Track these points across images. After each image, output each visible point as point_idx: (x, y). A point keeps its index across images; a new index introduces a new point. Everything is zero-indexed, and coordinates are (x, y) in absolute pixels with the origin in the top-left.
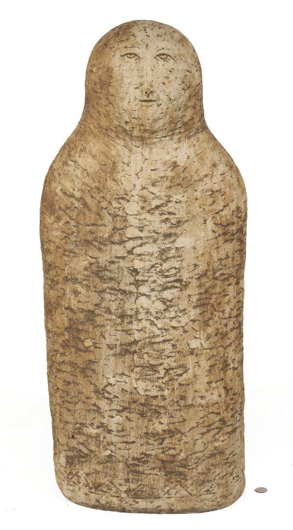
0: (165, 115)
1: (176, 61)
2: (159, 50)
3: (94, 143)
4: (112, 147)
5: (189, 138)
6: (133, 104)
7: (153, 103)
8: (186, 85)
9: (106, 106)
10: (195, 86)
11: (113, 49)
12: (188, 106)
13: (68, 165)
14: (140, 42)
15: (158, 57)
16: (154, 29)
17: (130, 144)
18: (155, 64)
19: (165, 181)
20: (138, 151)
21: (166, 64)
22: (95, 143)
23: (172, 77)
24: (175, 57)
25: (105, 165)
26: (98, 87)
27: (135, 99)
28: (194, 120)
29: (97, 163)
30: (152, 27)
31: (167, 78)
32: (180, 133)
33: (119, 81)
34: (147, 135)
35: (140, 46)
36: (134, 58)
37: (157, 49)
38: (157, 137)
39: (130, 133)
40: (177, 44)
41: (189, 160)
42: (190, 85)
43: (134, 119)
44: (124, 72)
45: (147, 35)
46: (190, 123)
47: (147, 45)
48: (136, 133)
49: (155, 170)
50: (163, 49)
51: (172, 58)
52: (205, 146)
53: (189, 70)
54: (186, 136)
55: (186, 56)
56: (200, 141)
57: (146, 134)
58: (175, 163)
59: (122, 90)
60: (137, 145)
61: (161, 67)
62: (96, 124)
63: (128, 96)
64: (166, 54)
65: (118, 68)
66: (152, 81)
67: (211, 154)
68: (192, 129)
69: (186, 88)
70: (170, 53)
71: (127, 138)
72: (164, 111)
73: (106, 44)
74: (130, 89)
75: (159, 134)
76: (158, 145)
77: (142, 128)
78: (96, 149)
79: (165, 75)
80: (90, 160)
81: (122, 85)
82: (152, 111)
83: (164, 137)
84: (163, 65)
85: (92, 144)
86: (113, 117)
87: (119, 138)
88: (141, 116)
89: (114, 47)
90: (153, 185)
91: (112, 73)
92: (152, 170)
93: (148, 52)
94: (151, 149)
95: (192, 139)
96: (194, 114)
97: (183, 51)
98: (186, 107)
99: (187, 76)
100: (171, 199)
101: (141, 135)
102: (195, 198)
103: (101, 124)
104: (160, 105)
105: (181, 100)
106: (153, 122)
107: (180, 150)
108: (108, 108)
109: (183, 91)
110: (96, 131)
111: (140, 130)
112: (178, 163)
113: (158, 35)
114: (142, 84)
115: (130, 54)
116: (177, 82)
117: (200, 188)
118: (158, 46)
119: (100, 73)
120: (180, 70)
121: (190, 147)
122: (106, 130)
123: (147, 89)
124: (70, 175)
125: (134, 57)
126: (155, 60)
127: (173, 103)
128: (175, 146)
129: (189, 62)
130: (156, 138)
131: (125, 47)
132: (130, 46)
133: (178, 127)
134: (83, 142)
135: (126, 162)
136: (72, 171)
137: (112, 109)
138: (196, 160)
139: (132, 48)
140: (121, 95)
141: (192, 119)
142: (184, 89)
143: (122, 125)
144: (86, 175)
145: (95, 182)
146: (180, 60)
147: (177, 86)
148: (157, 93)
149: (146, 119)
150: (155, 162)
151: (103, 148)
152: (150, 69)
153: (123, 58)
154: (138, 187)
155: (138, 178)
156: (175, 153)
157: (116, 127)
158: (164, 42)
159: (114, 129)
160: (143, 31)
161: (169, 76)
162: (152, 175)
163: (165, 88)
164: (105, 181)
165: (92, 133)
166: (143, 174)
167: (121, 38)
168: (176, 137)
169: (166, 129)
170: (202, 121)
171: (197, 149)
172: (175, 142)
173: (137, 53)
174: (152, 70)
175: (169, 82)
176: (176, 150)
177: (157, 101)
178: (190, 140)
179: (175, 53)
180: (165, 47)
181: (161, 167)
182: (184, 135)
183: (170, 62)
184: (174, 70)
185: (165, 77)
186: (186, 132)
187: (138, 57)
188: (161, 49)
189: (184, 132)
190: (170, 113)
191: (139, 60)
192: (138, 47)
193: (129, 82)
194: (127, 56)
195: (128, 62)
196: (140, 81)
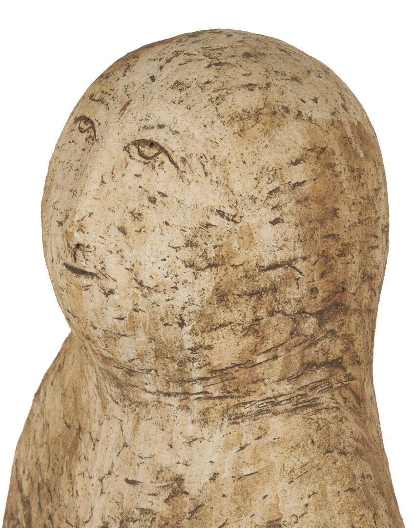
1: (181, 175)
2: (146, 128)
5: (236, 420)
7: (90, 281)
10: (252, 267)
14: (121, 92)
15: (133, 149)
17: (103, 385)
20: (115, 412)
21: (147, 172)
23: (153, 217)
24: (184, 160)
25: (69, 426)
28: (259, 369)
31: (137, 216)
32: (206, 395)
34: (116, 372)
35: (111, 103)
36: (85, 135)
37: (143, 123)
38: (146, 388)
40: (218, 124)
41: (212, 485)
44: (59, 167)
45: (152, 77)
46: (242, 375)
47: (128, 104)
49: (135, 482)
50: (161, 127)
51: (173, 161)
52: (272, 457)
54: (225, 412)
55: (232, 166)
57: (115, 369)
58: (179, 480)
60: (114, 394)
63: (49, 240)
64: (158, 145)
66: (90, 215)
67: (279, 489)
68: (248, 393)
69: (200, 262)
70: (173, 145)
72: (126, 313)
75: (146, 380)
76: (153, 412)
79: (132, 206)
83: (163, 394)
84: (137, 176)
88: (76, 310)
93: (116, 125)
94: (138, 420)
95: (244, 425)
96: (254, 352)
97: (225, 150)
99: (210, 229)
104: (111, 292)
105: (182, 295)
106: (105, 337)
107: (201, 446)
109: (190, 270)
112: (187, 486)
113: (177, 84)
114: (67, 216)
115: (86, 120)
116: (168, 237)
118: (148, 115)
120: (188, 203)
121: (228, 446)
125: (88, 129)
126: (123, 155)
128: (191, 430)
131: (91, 97)
132: (97, 96)
133: (194, 375)
135: (94, 435)
138: (228, 491)
139: (96, 104)
145: (49, 466)
146: (200, 172)
148: (97, 252)
149: (89, 323)
150: (138, 460)
152: (96, 176)
153: (74, 126)
155: (101, 493)
156: (183, 452)
161: (144, 211)
162: (125, 496)
163: (122, 245)
171: (246, 460)
172: (194, 418)
173: (97, 121)
174: (103, 182)
175: (140, 231)
176: (190, 443)
177: (99, 278)
178: (235, 426)
179: (189, 147)
180: (167, 123)
181: (148, 481)
182: (219, 407)
183: (161, 173)
184: (164, 199)
185: (132, 213)
186: (228, 400)
187: (93, 135)
188: (153, 128)
189: (219, 398)
190: (144, 325)
191: (92, 142)
192: (107, 104)
193: (55, 201)
194: (80, 125)
195: (73, 141)
196: (68, 205)
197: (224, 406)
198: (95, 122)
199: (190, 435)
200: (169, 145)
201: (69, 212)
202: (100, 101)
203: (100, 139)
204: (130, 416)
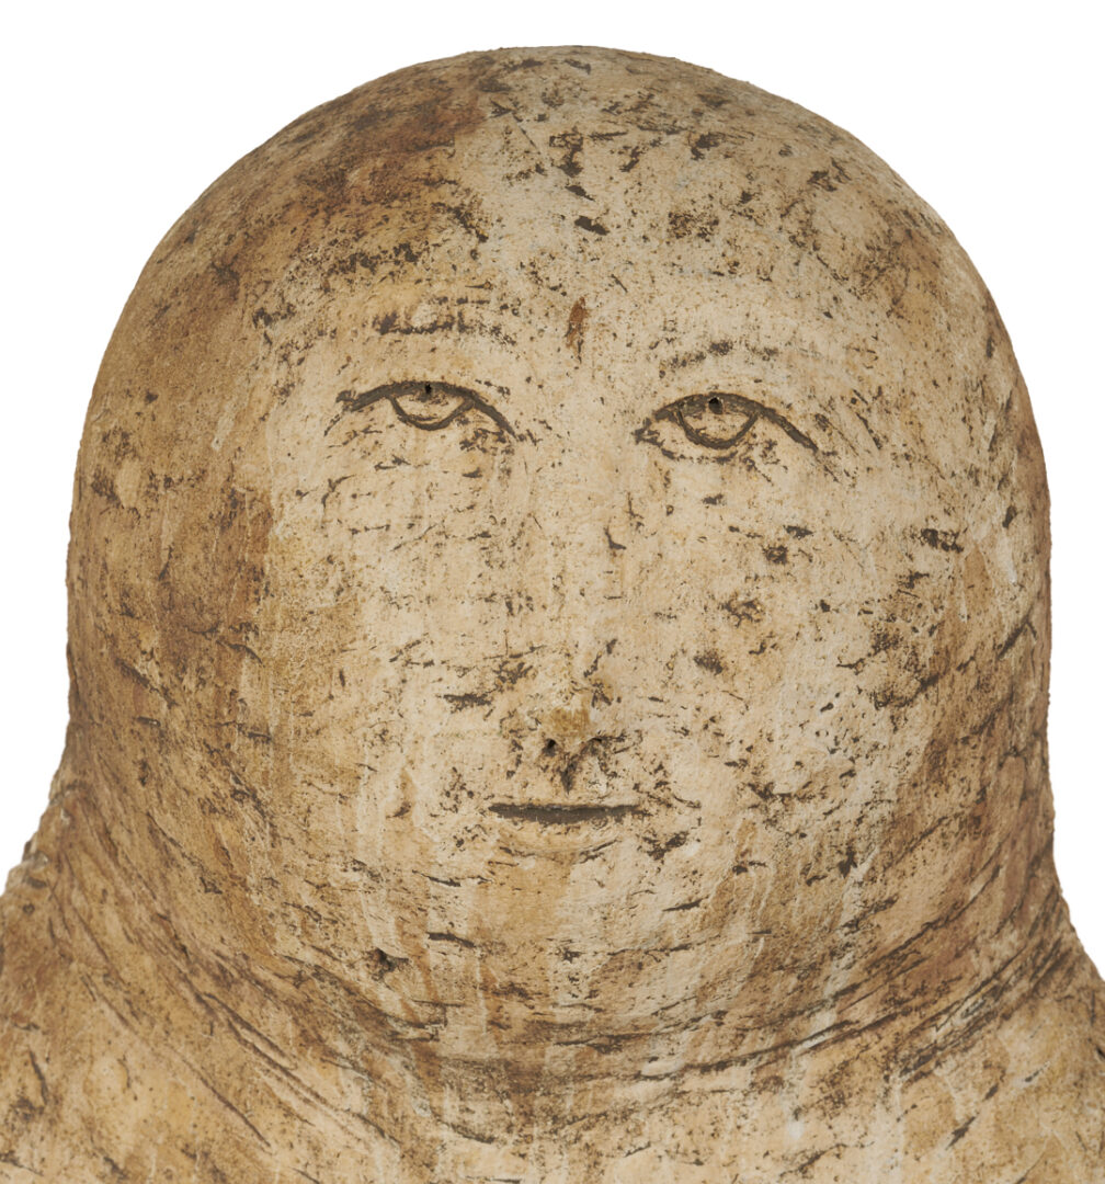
0: (720, 921)
1: (826, 464)
2: (679, 363)
3: (122, 1061)
4: (269, 1119)
5: (920, 1065)
6: (435, 830)
7: (612, 830)
8: (913, 665)
9: (209, 808)
10: (987, 654)
11: (281, 331)
12: (921, 825)
14: (521, 287)
15: (668, 431)
16: (650, 159)
17: (413, 1106)
18: (639, 486)
21: (739, 487)
22: (131, 1060)
23: (788, 604)
24: (822, 422)
26: (151, 640)
27: (456, 790)
28: (971, 917)
30: (634, 137)
31: (743, 611)
32: (843, 1030)
33: (315, 621)
34: (555, 1057)
35: (511, 324)
36: (455, 433)
37: (666, 353)
38: (648, 1069)
39: (413, 1033)
40: (848, 300)
42: (943, 654)
43: (444, 945)
44: (364, 546)
45: (583, 222)
46: (936, 947)
47: (579, 312)
48: (460, 1038)
50: (722, 348)
51: (795, 434)
52: (1046, 1129)
53: (944, 525)
54: (891, 1055)
55: (920, 403)
56: (1017, 1084)
57: (552, 1050)
59: (347, 701)
60: (477, 1120)
61: (691, 515)
62: (139, 912)
63: (395, 759)
64: (738, 400)
65: (309, 509)
66: (610, 646)
68: (944, 991)
69: (906, 684)
70: (780, 388)
71: (395, 1061)
72: (708, 887)
73: (227, 273)
74: (410, 700)
75: (660, 1047)
76: (654, 1126)
77: (516, 1011)
78: (139, 1110)
79: (725, 587)
81: (346, 663)
82: (597, 896)
83: (705, 1069)
84: (710, 501)
85: (106, 1072)
86: (271, 907)
87: (329, 1056)
88: (508, 927)
89: (290, 312)
91: (261, 542)
93: (583, 376)
95: (946, 1073)
96: (969, 876)
97: (895, 365)
98: (903, 836)
101: (509, 1055)
103: (182, 923)
104: (677, 841)
105: (862, 788)
106: (606, 970)
107: (839, 1167)
108: (225, 830)
109: (885, 712)
110: (140, 968)
111: (494, 1023)
113: (679, 223)
114: (513, 672)
115: (427, 390)
116: (834, 643)
118: (670, 327)
119: (168, 529)
120: (863, 536)
121: (922, 1141)
122: (222, 978)
123: (560, 717)
125: (458, 415)
126: (642, 455)
127: (790, 824)
128: (796, 1135)
129: (943, 455)
130: (638, 1076)
131: (386, 325)
132: (422, 317)
133: (830, 989)
134: (35, 1041)
137: (264, 844)
139: (438, 339)
140: (337, 747)
141: (952, 913)
142: (886, 698)
143: (350, 976)
146: (865, 441)
147: (829, 676)
148: (648, 745)
149: (551, 947)
151: (198, 1116)
152: (591, 535)
153: (358, 420)
157: (299, 980)
158: (727, 285)
159: (284, 988)
160: (556, 176)
161: (761, 592)
163: (716, 703)
165: (112, 976)
167: (359, 235)
168: (806, 1070)
169: (719, 1015)
170: (1034, 910)
171: (989, 1158)
172: (799, 1103)
173: (488, 384)
174: (613, 546)
175: (762, 649)
176: (803, 1169)
177: (645, 814)
178: (924, 1082)
179: (820, 382)
180: (734, 336)
182: (875, 1050)
183: (775, 473)
184: (806, 543)
185: (727, 606)
186: (897, 1025)
187: (491, 426)
188: (700, 357)
189: (876, 1025)
190: (756, 902)
191: (501, 446)
192: (496, 330)
193: (401, 644)
194: (398, 410)
195: (398, 461)
196: (501, 639)
197: (888, 1041)
198: (481, 389)
199: (796, 1149)
200: (775, 391)
201: (528, 660)
202: (448, 326)
203: (537, 430)
204: (552, 1160)
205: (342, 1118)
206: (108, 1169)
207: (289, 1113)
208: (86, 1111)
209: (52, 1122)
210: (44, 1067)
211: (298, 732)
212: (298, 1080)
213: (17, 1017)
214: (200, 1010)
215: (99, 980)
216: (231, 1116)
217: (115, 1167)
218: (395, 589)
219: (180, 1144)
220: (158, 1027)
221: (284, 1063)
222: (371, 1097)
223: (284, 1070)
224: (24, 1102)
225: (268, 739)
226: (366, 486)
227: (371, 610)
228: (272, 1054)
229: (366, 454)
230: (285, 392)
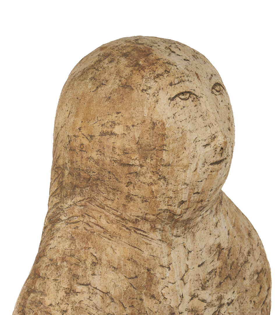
3: (111, 247)
4: (143, 247)
6: (200, 172)
7: (223, 163)
9: (151, 184)
11: (150, 91)
13: (77, 293)
15: (214, 91)
17: (169, 234)
18: (216, 101)
19: (214, 276)
20: (179, 242)
21: (223, 98)
22: (113, 247)
25: (136, 277)
26: (136, 156)
27: (205, 163)
29: (123, 278)
33: (179, 140)
35: (190, 79)
36: (190, 99)
37: (208, 78)
39: (178, 217)
41: (230, 236)
43: (195, 195)
44: (184, 123)
45: (185, 60)
47: (196, 74)
49: (202, 264)
50: (212, 75)
51: (223, 87)
58: (219, 245)
59: (187, 152)
60: (179, 233)
61: (221, 104)
63: (196, 160)
64: (217, 84)
65: (171, 120)
73: (126, 86)
74: (198, 149)
76: (200, 225)
78: (117, 255)
80: (111, 275)
81: (185, 145)
84: (222, 101)
85: (109, 250)
86: (161, 200)
87: (156, 230)
88: (207, 187)
89: (150, 88)
90: (204, 288)
91: (163, 129)
92: (199, 266)
93: (203, 84)
94: (194, 234)
100: (223, 302)
102: (245, 290)
104: (227, 163)
107: (220, 224)
108: (154, 187)
110: (113, 228)
111: (194, 209)
112: (222, 245)
114: (214, 138)
115: (183, 93)
117: (247, 274)
118: (207, 73)
119: (137, 134)
122: (135, 222)
124: (85, 307)
125: (190, 96)
126: (214, 96)
128: (215, 220)
131: (171, 84)
132: (176, 81)
134: (91, 250)
135: (166, 264)
136: (86, 302)
137: (164, 187)
139: (181, 84)
140: (185, 162)
143: (173, 209)
144: (109, 301)
145: (125, 308)
149: (210, 189)
150: (200, 252)
151: (128, 251)
152: (215, 111)
153: (174, 102)
154: (187, 298)
155: (185, 284)
159: (153, 218)
160: (173, 54)
162: (200, 274)
164: (140, 302)
165: (105, 232)
166: (191, 276)
167: (154, 71)
181: (208, 258)
187: (195, 97)
191: (198, 100)
192: (188, 80)
193: (194, 139)
194: (180, 98)
195: (184, 107)
196: (210, 132)
198: (191, 91)
201: (216, 135)
202: (181, 82)
203: (202, 95)
204: (188, 237)
205: (157, 241)
206: (113, 269)
207: (147, 244)
208: (107, 259)
209: (100, 264)
210: (95, 255)
211: (177, 161)
212: (148, 237)
213: (85, 248)
214: (128, 231)
215: (102, 234)
216: (136, 249)
217: (115, 268)
218: (191, 129)
219: (127, 258)
220: (118, 238)
221: (146, 234)
222: (162, 236)
223: (146, 236)
224: (93, 263)
225: (169, 165)
226: (181, 113)
227: (188, 135)
228: (144, 234)
229: (178, 107)
230: (157, 101)
